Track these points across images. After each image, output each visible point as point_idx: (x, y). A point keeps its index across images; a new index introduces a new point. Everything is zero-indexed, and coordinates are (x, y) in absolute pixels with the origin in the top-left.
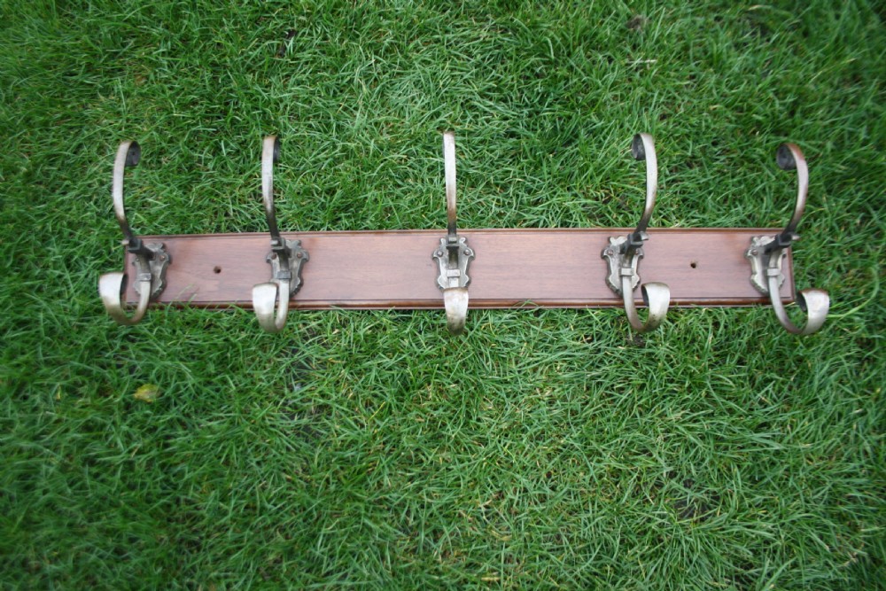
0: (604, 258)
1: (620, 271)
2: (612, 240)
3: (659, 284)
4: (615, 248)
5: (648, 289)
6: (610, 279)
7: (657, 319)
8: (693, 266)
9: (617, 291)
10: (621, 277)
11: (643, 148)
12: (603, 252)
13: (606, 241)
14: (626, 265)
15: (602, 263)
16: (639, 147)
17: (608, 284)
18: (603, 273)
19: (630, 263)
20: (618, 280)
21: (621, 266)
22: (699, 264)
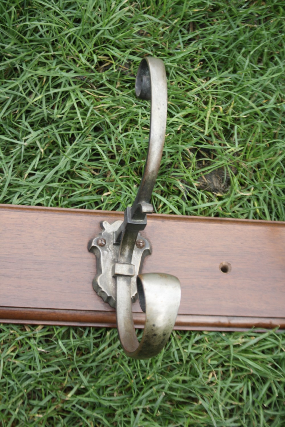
0: (92, 249)
1: (114, 268)
2: (106, 225)
3: (164, 276)
4: (109, 236)
5: (146, 284)
6: (98, 281)
7: (160, 333)
8: (224, 269)
9: (109, 298)
10: (116, 276)
11: (149, 79)
12: (90, 243)
13: (96, 227)
14: (123, 260)
15: (89, 258)
16: (145, 78)
17: (96, 288)
18: (88, 274)
19: (130, 256)
20: (111, 283)
21: (115, 262)
22: (233, 267)
